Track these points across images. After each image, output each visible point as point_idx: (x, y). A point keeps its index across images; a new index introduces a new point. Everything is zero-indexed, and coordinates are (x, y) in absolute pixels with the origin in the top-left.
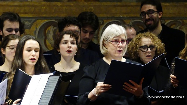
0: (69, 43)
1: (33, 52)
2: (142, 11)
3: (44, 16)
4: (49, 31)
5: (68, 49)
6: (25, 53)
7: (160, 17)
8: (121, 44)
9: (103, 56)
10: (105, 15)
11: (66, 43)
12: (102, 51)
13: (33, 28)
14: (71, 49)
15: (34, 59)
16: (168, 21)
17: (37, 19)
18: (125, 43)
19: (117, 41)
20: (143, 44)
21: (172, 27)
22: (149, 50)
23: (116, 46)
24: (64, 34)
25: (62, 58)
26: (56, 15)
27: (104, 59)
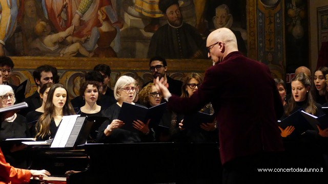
0: (93, 92)
1: (61, 98)
2: (151, 66)
4: (77, 81)
5: (92, 97)
6: (55, 97)
7: (166, 70)
8: (131, 91)
9: (117, 101)
10: (121, 69)
11: (90, 91)
12: (116, 98)
13: (64, 78)
14: (94, 97)
15: (62, 103)
16: (172, 74)
17: (67, 70)
18: (134, 90)
19: (127, 88)
20: (153, 91)
21: (175, 79)
22: (158, 96)
23: (128, 92)
24: (87, 85)
25: (86, 103)
26: (83, 68)
27: (118, 103)
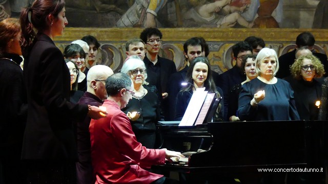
0: (252, 66)
1: (201, 73)
3: (231, 40)
5: (251, 71)
11: (249, 65)
13: (221, 51)
17: (225, 42)
20: (304, 65)
22: (309, 69)
24: (247, 58)
25: (247, 78)
